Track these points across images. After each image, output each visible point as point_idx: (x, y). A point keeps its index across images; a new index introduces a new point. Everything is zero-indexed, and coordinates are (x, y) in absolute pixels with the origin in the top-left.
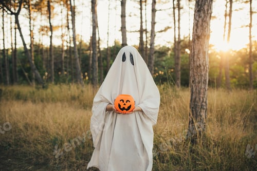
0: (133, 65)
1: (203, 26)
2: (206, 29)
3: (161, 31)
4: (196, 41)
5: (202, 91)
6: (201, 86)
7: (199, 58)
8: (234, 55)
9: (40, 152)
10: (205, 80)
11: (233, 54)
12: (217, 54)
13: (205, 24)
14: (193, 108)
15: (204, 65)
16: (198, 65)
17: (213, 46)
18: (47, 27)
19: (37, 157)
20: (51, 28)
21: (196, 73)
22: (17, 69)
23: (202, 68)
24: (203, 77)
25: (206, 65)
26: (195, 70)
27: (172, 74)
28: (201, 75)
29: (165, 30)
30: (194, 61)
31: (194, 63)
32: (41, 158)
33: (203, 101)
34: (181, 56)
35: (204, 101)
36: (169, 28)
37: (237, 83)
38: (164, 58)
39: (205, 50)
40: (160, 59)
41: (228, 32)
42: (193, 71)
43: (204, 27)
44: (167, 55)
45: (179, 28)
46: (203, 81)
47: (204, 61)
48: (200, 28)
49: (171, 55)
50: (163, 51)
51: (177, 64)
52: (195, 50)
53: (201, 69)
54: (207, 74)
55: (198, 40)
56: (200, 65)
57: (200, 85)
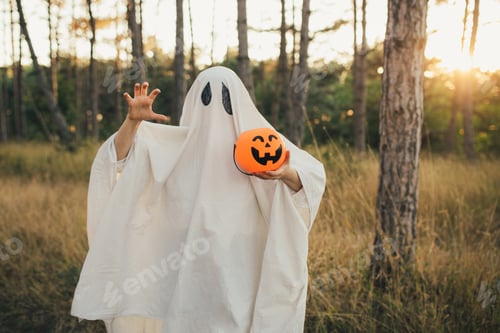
0: (231, 113)
1: (410, 19)
2: (418, 25)
3: (327, 30)
4: (394, 54)
5: (405, 169)
6: (404, 158)
7: (399, 93)
8: (486, 82)
9: (37, 300)
10: (413, 145)
11: (482, 79)
12: (448, 79)
13: (414, 15)
14: (383, 207)
15: (412, 108)
16: (398, 109)
17: (439, 61)
18: (84, 20)
19: (31, 311)
20: (92, 23)
21: (394, 127)
22: (24, 108)
23: (407, 115)
24: (408, 138)
25: (415, 108)
26: (389, 121)
27: (350, 121)
28: (405, 133)
29: (336, 27)
30: (387, 100)
31: (387, 105)
32: (39, 315)
33: (407, 193)
34: (367, 82)
35: (411, 191)
36: (343, 22)
37: (489, 143)
38: (332, 88)
39: (413, 74)
40: (323, 89)
41: (471, 31)
42: (386, 123)
43: (413, 20)
44: (338, 80)
45: (364, 23)
46: (407, 145)
47: (411, 99)
48: (402, 22)
49: (347, 80)
50: (331, 71)
51: (358, 101)
52: (391, 75)
53: (403, 119)
54: (419, 130)
55: (398, 51)
56: (401, 109)
57: (401, 154)
